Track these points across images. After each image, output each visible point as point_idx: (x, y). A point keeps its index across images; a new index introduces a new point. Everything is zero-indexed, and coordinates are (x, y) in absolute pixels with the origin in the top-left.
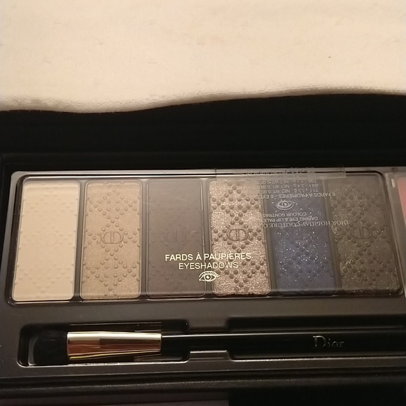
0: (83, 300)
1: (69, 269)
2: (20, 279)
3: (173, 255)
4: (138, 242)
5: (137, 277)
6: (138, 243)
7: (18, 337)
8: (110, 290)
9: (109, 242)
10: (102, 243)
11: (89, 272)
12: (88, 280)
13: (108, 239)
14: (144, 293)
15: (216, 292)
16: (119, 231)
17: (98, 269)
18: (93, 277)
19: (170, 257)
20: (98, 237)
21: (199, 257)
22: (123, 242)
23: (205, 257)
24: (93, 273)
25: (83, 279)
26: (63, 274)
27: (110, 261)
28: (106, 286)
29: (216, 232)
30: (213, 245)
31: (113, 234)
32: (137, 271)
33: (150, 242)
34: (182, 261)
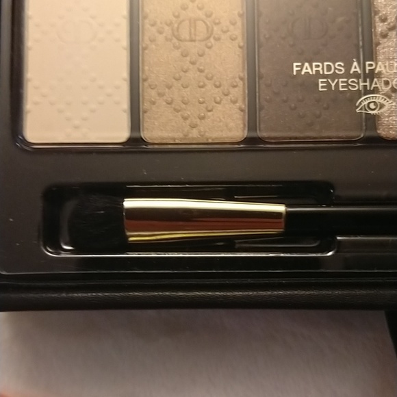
0: (147, 143)
1: (117, 87)
2: (36, 103)
3: (307, 64)
4: (240, 39)
5: (240, 104)
6: (240, 41)
7: (39, 204)
8: (193, 126)
9: (188, 38)
10: (175, 40)
11: (153, 93)
12: (154, 108)
13: (185, 34)
14: (253, 134)
15: (382, 132)
16: (204, 17)
17: (169, 87)
18: (161, 102)
19: (302, 67)
20: (167, 28)
21: (355, 67)
22: (212, 40)
23: (368, 68)
24: (160, 95)
25: (145, 105)
26: (109, 95)
27: (190, 75)
28: (185, 119)
29: (384, 20)
30: (378, 44)
31: (193, 22)
32: (239, 92)
33: (262, 38)
34: (324, 76)
